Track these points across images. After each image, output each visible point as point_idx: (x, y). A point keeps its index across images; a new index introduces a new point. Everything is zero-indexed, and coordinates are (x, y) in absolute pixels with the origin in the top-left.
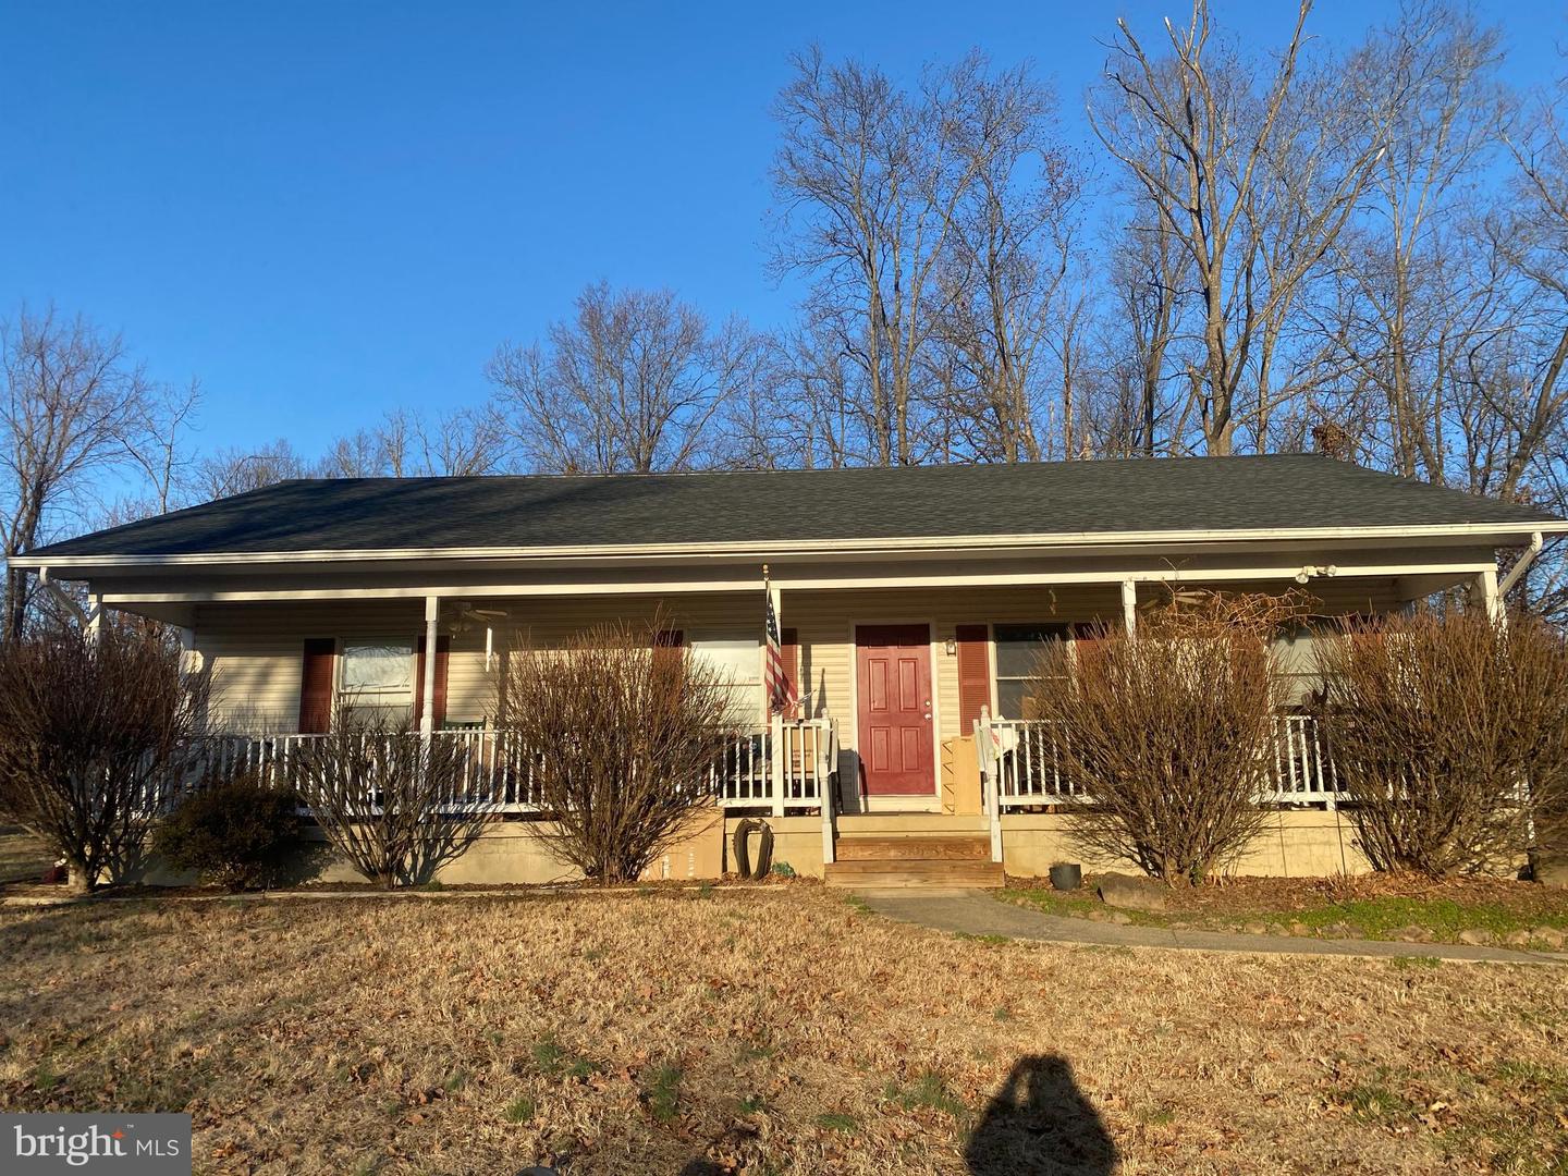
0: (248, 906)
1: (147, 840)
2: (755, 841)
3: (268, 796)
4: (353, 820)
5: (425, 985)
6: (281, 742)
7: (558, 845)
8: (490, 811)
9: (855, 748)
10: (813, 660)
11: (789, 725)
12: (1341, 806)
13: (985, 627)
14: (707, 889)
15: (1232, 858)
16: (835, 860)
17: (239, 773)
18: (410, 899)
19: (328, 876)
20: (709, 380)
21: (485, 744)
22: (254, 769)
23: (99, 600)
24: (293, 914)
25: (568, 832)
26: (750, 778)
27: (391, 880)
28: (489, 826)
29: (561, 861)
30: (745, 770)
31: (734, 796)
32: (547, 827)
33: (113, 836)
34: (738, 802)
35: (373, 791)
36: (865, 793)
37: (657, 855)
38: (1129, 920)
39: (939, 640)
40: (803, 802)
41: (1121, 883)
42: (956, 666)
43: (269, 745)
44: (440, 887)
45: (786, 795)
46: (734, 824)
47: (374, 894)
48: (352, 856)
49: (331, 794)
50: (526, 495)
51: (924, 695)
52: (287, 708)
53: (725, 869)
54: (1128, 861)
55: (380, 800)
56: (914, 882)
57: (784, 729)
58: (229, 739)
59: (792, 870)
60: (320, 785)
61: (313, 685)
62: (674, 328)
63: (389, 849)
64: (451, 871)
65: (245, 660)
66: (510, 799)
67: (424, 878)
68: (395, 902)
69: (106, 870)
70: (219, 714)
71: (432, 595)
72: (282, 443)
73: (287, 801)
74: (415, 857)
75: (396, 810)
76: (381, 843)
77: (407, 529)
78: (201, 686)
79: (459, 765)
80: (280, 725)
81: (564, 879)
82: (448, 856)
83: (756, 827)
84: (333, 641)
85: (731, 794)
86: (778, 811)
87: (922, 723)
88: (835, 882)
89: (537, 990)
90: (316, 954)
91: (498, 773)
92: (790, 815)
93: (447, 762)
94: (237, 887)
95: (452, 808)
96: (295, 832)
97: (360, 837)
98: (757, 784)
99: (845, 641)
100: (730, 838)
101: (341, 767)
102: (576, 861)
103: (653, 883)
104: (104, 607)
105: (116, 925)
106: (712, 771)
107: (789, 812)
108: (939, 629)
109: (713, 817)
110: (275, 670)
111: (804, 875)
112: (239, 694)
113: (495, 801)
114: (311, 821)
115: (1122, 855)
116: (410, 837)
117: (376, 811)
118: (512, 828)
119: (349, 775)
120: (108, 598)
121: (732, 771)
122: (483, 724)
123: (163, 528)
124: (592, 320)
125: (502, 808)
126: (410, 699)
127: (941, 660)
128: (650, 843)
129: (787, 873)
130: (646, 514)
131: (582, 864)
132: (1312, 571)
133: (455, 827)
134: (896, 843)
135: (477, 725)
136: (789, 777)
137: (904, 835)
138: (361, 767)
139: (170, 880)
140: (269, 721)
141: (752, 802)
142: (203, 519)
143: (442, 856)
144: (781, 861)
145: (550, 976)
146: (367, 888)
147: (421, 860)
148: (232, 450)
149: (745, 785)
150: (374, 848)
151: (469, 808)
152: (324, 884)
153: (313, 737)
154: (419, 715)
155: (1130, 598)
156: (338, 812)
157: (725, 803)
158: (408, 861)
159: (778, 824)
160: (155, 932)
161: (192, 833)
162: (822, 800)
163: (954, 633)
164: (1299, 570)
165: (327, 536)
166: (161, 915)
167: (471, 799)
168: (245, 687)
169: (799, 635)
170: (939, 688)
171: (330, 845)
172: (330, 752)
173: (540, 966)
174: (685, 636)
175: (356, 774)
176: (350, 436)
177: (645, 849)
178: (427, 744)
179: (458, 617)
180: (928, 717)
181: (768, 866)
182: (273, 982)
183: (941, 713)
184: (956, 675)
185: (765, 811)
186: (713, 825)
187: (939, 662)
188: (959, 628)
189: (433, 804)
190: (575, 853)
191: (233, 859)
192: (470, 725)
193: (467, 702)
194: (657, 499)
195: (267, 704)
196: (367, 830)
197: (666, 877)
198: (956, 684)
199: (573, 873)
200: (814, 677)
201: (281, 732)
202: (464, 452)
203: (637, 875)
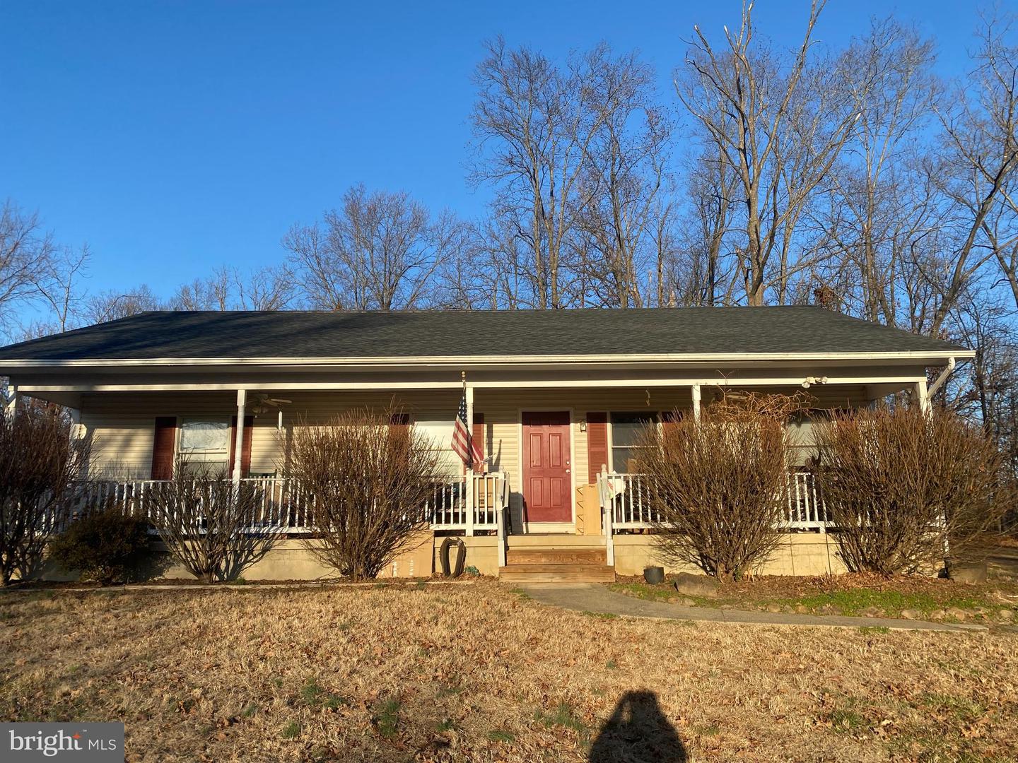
0: (113, 595)
1: (45, 550)
2: (454, 551)
3: (128, 521)
4: (186, 538)
5: (231, 647)
6: (138, 485)
7: (324, 555)
8: (279, 532)
9: (521, 492)
10: (494, 434)
11: (478, 476)
12: (828, 530)
13: (605, 414)
14: (422, 583)
15: (760, 564)
16: (506, 564)
17: (110, 506)
18: (224, 590)
19: (170, 574)
20: (430, 251)
21: (276, 489)
22: (120, 503)
23: (16, 389)
24: (143, 601)
25: (330, 546)
26: (451, 511)
27: (211, 577)
28: (278, 541)
29: (325, 565)
30: (448, 506)
32: (316, 543)
33: (22, 548)
34: (443, 527)
35: (200, 518)
36: (527, 521)
37: (389, 561)
38: (693, 603)
39: (576, 422)
40: (486, 526)
41: (689, 579)
42: (586, 439)
43: (130, 487)
45: (475, 522)
46: (440, 541)
47: (200, 587)
48: (185, 561)
49: (172, 520)
50: (306, 324)
51: (565, 458)
52: (144, 463)
53: (434, 570)
54: (695, 565)
55: (205, 524)
56: (557, 579)
57: (474, 479)
58: (103, 483)
59: (478, 571)
60: (165, 515)
61: (161, 447)
62: (407, 216)
63: (211, 557)
64: (251, 572)
65: (115, 431)
66: (292, 524)
67: (234, 576)
68: (213, 592)
69: (17, 570)
70: (97, 467)
71: (242, 389)
72: (144, 287)
73: (141, 524)
74: (228, 562)
75: (215, 531)
76: (205, 552)
77: (226, 344)
78: (85, 448)
79: (258, 501)
80: (139, 474)
81: (327, 577)
82: (250, 561)
83: (454, 543)
84: (175, 418)
85: (439, 522)
86: (470, 532)
87: (564, 475)
88: (506, 579)
89: (306, 650)
90: (158, 626)
91: (285, 507)
93: (250, 499)
94: (106, 582)
95: (253, 530)
96: (147, 546)
97: (191, 549)
98: (456, 515)
99: (515, 421)
100: (437, 550)
101: (179, 502)
102: (335, 565)
103: (386, 580)
104: (18, 394)
105: (22, 608)
106: (426, 506)
107: (476, 533)
108: (576, 415)
109: (426, 536)
110: (134, 437)
111: (486, 574)
112: (110, 453)
113: (282, 525)
114: (157, 538)
115: (690, 561)
116: (224, 549)
117: (202, 531)
118: (293, 543)
119: (184, 508)
120: (21, 388)
121: (439, 506)
122: (275, 475)
124: (353, 210)
125: (287, 530)
126: (226, 457)
127: (577, 434)
128: (384, 554)
129: (474, 573)
130: (386, 338)
131: (339, 567)
132: (813, 380)
133: (255, 542)
134: (545, 553)
135: (271, 475)
136: (477, 510)
137: (551, 548)
138: (192, 503)
139: (60, 578)
140: (131, 471)
141: (452, 526)
143: (246, 562)
144: (470, 565)
145: (316, 641)
146: (195, 582)
147: (232, 564)
148: (110, 291)
149: (448, 515)
150: (200, 556)
151: (265, 530)
152: (166, 580)
153: (160, 482)
154: (232, 468)
155: (697, 396)
156: (176, 532)
157: (435, 527)
158: (223, 565)
159: (469, 541)
160: (49, 612)
161: (76, 546)
162: (498, 526)
163: (585, 417)
164: (804, 380)
166: (53, 600)
167: (266, 524)
168: (114, 449)
169: (485, 418)
170: (576, 452)
171: (171, 554)
172: (172, 492)
173: (309, 634)
174: (410, 418)
175: (189, 507)
176: (190, 283)
177: (381, 557)
178: (237, 487)
179: (258, 404)
180: (567, 471)
181: (463, 567)
182: (128, 646)
183: (576, 469)
184: (586, 444)
185: (461, 533)
186: (426, 542)
187: (576, 436)
188: (588, 414)
189: (240, 526)
190: (334, 560)
191: (103, 564)
192: (266, 475)
193: (264, 460)
194: (393, 328)
195: (129, 460)
196: (196, 544)
197: (395, 575)
198: (586, 450)
199: (333, 573)
200: (494, 445)
201: (139, 479)
202: (267, 295)
203: (375, 575)
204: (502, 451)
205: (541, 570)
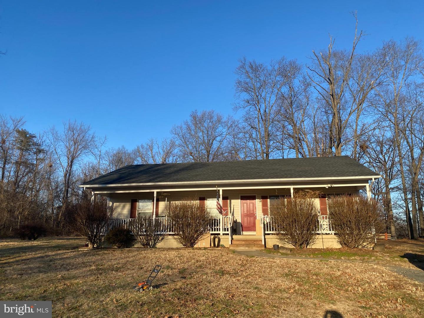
0: (122, 250)
1: (103, 238)
2: (217, 240)
3: (125, 230)
4: (140, 235)
5: (151, 260)
6: (127, 220)
7: (178, 240)
8: (166, 233)
9: (240, 222)
10: (232, 203)
13: (268, 196)
14: (205, 249)
15: (313, 244)
16: (232, 244)
17: (120, 226)
18: (151, 250)
19: (136, 246)
20: (224, 130)
21: (165, 221)
22: (122, 225)
23: (94, 193)
24: (129, 251)
25: (180, 238)
26: (216, 227)
27: (147, 247)
28: (166, 237)
29: (179, 243)
30: (215, 226)
31: (213, 231)
32: (176, 237)
33: (97, 238)
34: (214, 232)
35: (144, 230)
36: (243, 231)
37: (197, 242)
38: (281, 254)
39: (258, 199)
40: (226, 232)
41: (282, 248)
42: (261, 204)
43: (125, 221)
44: (156, 248)
45: (223, 231)
46: (212, 236)
47: (144, 249)
48: (140, 242)
49: (136, 230)
50: (175, 169)
51: (255, 211)
52: (128, 213)
53: (211, 245)
54: (291, 245)
55: (145, 231)
56: (247, 248)
57: (223, 218)
58: (117, 219)
59: (224, 246)
60: (134, 228)
61: (133, 209)
62: (215, 118)
63: (147, 241)
64: (159, 245)
65: (120, 204)
66: (170, 231)
67: (154, 246)
68: (148, 250)
69: (95, 244)
70: (115, 215)
71: (155, 191)
73: (128, 231)
74: (152, 242)
75: (148, 234)
76: (145, 239)
78: (112, 209)
79: (160, 225)
80: (127, 217)
81: (180, 247)
82: (158, 242)
83: (217, 237)
84: (137, 199)
85: (212, 231)
86: (221, 234)
87: (254, 216)
88: (231, 248)
89: (169, 261)
90: (134, 256)
91: (168, 226)
92: (224, 235)
93: (158, 224)
94: (119, 247)
95: (159, 233)
96: (130, 237)
97: (142, 239)
98: (217, 229)
99: (238, 199)
100: (212, 239)
101: (138, 225)
102: (182, 243)
103: (196, 248)
104: (95, 194)
105: (100, 253)
106: (209, 226)
107: (224, 234)
108: (258, 196)
109: (208, 235)
110: (126, 205)
111: (226, 247)
112: (119, 210)
113: (167, 231)
114: (133, 235)
115: (290, 244)
116: (151, 238)
117: (145, 233)
118: (170, 237)
119: (140, 226)
120: (95, 192)
121: (212, 226)
122: (165, 216)
123: (105, 178)
125: (168, 233)
126: (152, 211)
127: (258, 203)
128: (196, 240)
129: (223, 246)
130: (197, 174)
131: (182, 244)
132: (329, 185)
133: (159, 237)
134: (244, 240)
135: (164, 216)
136: (224, 227)
137: (246, 239)
138: (142, 225)
139: (107, 246)
140: (125, 216)
141: (216, 232)
142: (112, 176)
143: (157, 242)
144: (222, 244)
145: (171, 259)
146: (143, 248)
147: (153, 243)
148: (112, 148)
149: (215, 229)
150: (144, 240)
151: (162, 233)
152: (135, 247)
153: (133, 219)
154: (153, 215)
155: (292, 191)
156: (138, 233)
157: (211, 232)
158: (151, 243)
159: (221, 236)
160: (107, 254)
161: (112, 237)
162: (229, 232)
163: (261, 197)
164: (327, 185)
165: (136, 180)
166: (107, 251)
167: (162, 231)
168: (120, 209)
169: (229, 198)
170: (258, 209)
171: (136, 240)
172: (136, 222)
173: (170, 258)
174: (206, 198)
175: (141, 227)
176: (140, 145)
177: (195, 241)
178: (154, 220)
179: (160, 195)
180: (255, 215)
181: (219, 245)
182: (128, 259)
183: (258, 214)
184: (261, 206)
185: (219, 234)
186: (208, 237)
187: (258, 204)
188: (262, 196)
189: (155, 232)
190: (181, 241)
191: (119, 242)
192: (163, 217)
193: (163, 212)
194: (201, 169)
195: (124, 212)
196: (143, 237)
197: (199, 247)
198: (261, 208)
199: (181, 246)
200: (232, 207)
201: (127, 218)
202: (167, 148)
203: (194, 246)
204: (234, 208)
205: (241, 246)
